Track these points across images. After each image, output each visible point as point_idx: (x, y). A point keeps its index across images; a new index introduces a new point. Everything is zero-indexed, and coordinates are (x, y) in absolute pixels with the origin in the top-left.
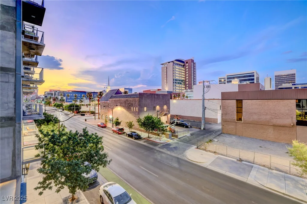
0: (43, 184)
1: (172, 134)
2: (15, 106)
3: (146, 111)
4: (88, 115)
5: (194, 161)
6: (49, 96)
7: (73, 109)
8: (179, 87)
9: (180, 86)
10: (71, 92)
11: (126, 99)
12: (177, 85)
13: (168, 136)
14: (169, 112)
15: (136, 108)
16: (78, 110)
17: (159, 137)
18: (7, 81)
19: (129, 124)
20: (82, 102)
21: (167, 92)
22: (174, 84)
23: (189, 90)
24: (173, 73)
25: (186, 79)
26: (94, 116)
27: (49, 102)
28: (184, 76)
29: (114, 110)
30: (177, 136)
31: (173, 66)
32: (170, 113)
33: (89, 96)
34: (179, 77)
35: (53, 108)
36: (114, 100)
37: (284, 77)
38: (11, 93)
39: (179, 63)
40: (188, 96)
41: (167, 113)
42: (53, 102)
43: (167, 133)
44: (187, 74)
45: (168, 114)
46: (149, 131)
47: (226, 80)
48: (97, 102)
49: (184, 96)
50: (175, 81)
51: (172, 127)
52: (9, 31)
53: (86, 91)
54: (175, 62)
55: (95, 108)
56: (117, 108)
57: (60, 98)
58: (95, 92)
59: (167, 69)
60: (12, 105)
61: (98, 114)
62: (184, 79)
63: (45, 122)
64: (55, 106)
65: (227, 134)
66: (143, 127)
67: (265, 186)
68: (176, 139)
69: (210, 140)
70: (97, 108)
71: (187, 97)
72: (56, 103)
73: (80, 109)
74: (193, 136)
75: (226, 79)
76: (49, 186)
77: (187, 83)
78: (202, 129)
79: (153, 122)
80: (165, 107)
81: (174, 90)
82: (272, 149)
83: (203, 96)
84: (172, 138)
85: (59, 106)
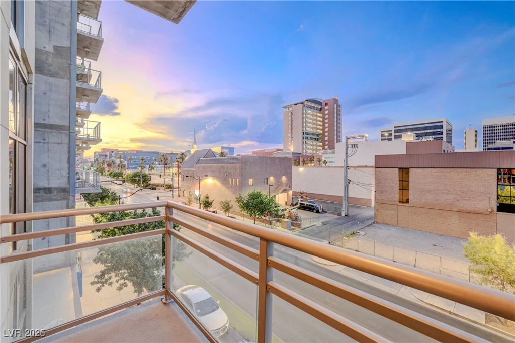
0: (101, 278)
1: (292, 223)
2: (69, 173)
3: (252, 184)
4: (163, 191)
5: (321, 264)
6: (101, 160)
7: (139, 180)
8: (313, 145)
9: (315, 143)
10: (135, 152)
11: (221, 165)
12: (310, 142)
13: (285, 225)
14: (290, 187)
15: (236, 180)
16: (147, 182)
17: (270, 226)
18: (60, 142)
19: (224, 205)
20: (153, 170)
21: (293, 153)
22: (305, 140)
23: (329, 151)
24: (303, 123)
25: (324, 132)
26: (172, 192)
27: (102, 169)
28: (321, 128)
29: (202, 183)
30: (299, 226)
31: (303, 110)
32: (291, 189)
33: (164, 159)
34: (313, 128)
35: (108, 179)
36: (203, 167)
37: (499, 128)
38: (65, 157)
39: (313, 105)
40: (327, 160)
41: (287, 188)
42: (107, 170)
43: (283, 220)
44: (326, 123)
45: (289, 190)
46: (255, 216)
47: (393, 134)
48: (175, 170)
49: (319, 161)
50: (306, 136)
51: (293, 210)
52: (63, 79)
53: (159, 151)
54: (306, 103)
55: (172, 179)
56: (207, 178)
57: (118, 162)
58: (174, 153)
59: (292, 115)
60: (65, 173)
61: (177, 190)
62: (321, 132)
63: (98, 199)
64: (110, 174)
65: (383, 224)
66: (245, 209)
67: (425, 301)
68: (298, 229)
69: (352, 233)
70: (176, 178)
71: (325, 163)
72: (112, 170)
73: (149, 181)
74: (326, 226)
75: (393, 132)
76: (109, 282)
77: (327, 138)
78: (343, 215)
79: (262, 202)
80: (284, 178)
81: (305, 151)
82: (453, 249)
83: (346, 161)
84: (292, 227)
85: (117, 175)
